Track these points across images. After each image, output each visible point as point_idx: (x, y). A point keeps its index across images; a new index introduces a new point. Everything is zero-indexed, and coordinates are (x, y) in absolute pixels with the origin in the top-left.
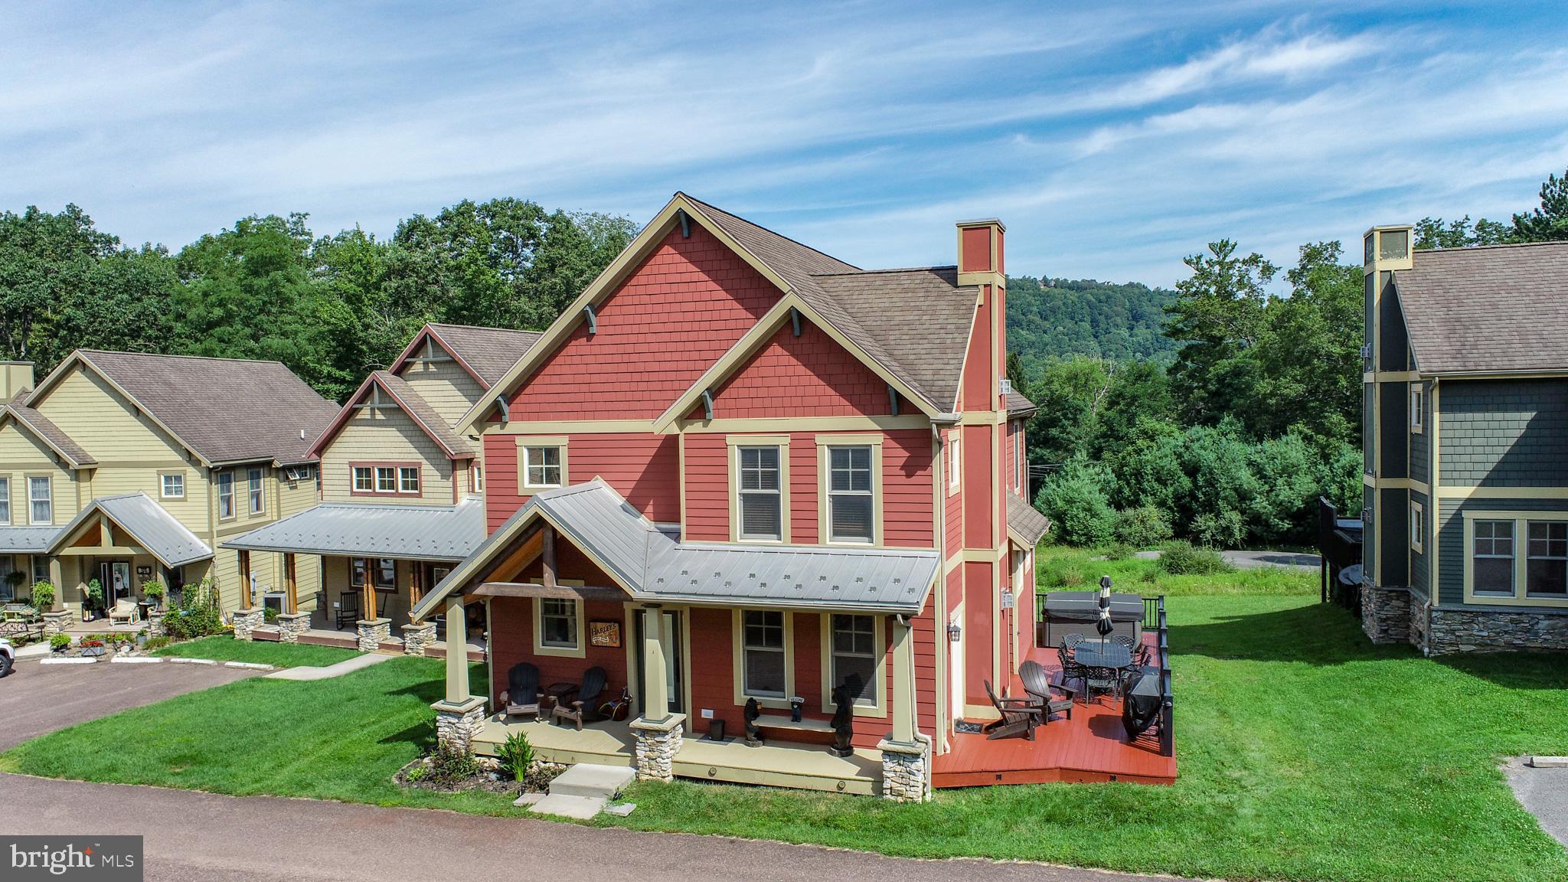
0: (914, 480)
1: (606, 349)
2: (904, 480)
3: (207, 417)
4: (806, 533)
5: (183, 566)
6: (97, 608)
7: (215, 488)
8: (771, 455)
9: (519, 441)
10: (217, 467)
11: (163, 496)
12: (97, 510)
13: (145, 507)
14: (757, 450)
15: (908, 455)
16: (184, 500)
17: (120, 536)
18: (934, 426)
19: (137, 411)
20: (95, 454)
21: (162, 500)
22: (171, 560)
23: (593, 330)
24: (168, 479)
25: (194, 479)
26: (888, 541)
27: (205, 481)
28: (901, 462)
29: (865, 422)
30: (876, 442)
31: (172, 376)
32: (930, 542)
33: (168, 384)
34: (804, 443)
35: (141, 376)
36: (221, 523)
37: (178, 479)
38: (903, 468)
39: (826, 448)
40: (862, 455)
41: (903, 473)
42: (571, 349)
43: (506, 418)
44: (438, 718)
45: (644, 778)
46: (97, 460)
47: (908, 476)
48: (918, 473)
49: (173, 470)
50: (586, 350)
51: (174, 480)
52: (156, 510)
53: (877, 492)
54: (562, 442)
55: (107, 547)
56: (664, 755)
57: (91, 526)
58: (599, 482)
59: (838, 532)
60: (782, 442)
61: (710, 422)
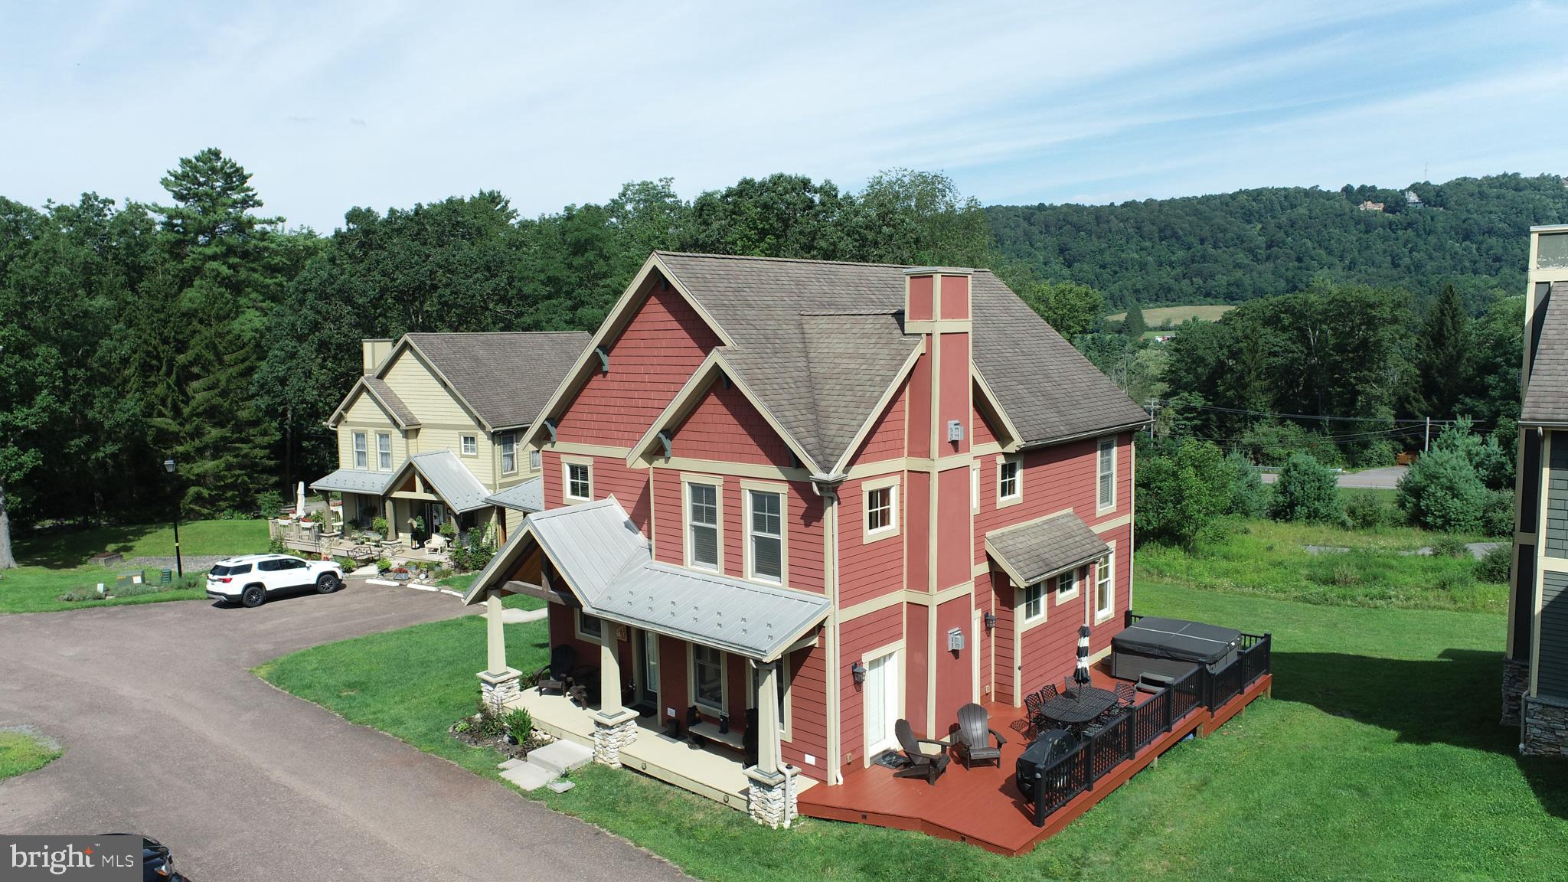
0: (810, 529)
1: (616, 385)
2: (802, 528)
3: (501, 387)
4: (734, 569)
5: (477, 510)
6: (421, 537)
7: (499, 448)
8: (711, 490)
9: (563, 458)
10: (499, 431)
11: (463, 453)
12: (411, 465)
13: (449, 462)
14: (702, 488)
15: (806, 506)
16: (476, 457)
17: (428, 487)
18: (814, 484)
19: (445, 385)
20: (420, 418)
21: (462, 456)
22: (459, 506)
23: (605, 369)
24: (466, 439)
25: (483, 440)
26: (792, 583)
27: (490, 442)
28: (801, 511)
29: (773, 471)
30: (783, 490)
31: (481, 352)
32: (821, 589)
33: (475, 359)
34: (732, 482)
35: (454, 353)
36: (504, 477)
37: (473, 439)
38: (803, 517)
39: (748, 492)
40: (774, 498)
41: (802, 522)
42: (593, 384)
43: (553, 439)
44: (482, 684)
45: (600, 761)
46: (421, 421)
47: (807, 525)
48: (814, 524)
49: (470, 433)
50: (603, 385)
51: (469, 440)
52: (458, 465)
53: (783, 537)
54: (588, 462)
55: (420, 494)
56: (611, 745)
57: (408, 476)
58: (612, 500)
59: (760, 569)
60: (718, 483)
61: (667, 460)
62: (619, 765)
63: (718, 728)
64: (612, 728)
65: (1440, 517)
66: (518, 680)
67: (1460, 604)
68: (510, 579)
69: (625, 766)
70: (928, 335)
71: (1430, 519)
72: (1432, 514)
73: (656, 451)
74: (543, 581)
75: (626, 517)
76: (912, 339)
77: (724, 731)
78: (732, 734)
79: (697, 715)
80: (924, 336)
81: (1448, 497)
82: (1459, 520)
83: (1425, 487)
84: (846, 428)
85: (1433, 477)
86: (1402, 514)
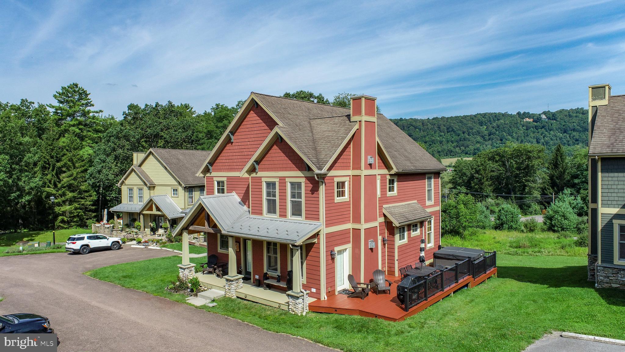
0: (314, 195)
1: (236, 147)
2: (311, 195)
3: (189, 170)
4: (283, 215)
5: (177, 218)
6: (154, 230)
7: (187, 194)
8: (274, 184)
9: (215, 179)
10: (187, 187)
11: (172, 196)
12: (151, 200)
13: (167, 199)
14: (270, 183)
15: (312, 186)
16: (178, 197)
17: (158, 209)
18: (315, 175)
19: (166, 168)
20: (156, 182)
21: (172, 197)
22: (170, 216)
23: (232, 141)
24: (174, 190)
25: (181, 190)
26: (307, 218)
27: (184, 191)
28: (310, 188)
29: (299, 174)
30: (303, 180)
31: (181, 157)
32: (318, 219)
33: (178, 159)
34: (282, 180)
35: (170, 157)
36: (188, 205)
37: (176, 190)
38: (311, 191)
39: (289, 183)
40: (299, 184)
41: (311, 193)
42: (227, 148)
43: (211, 171)
44: (179, 269)
45: (227, 296)
46: (156, 183)
47: (312, 194)
48: (315, 193)
49: (175, 187)
50: (231, 148)
51: (175, 190)
52: (170, 200)
53: (303, 200)
54: (225, 179)
55: (155, 212)
56: (232, 289)
57: (150, 204)
58: (234, 193)
59: (293, 214)
60: (277, 180)
61: (257, 173)
62: (235, 297)
63: (277, 281)
64: (233, 281)
65: (560, 227)
66: (194, 268)
67: (569, 254)
68: (192, 225)
69: (238, 297)
70: (359, 121)
71: (556, 228)
72: (557, 226)
73: (252, 170)
74: (206, 224)
75: (239, 200)
76: (353, 123)
77: (279, 281)
78: (281, 282)
79: (268, 276)
80: (358, 122)
81: (563, 219)
82: (567, 228)
83: (553, 216)
84: (328, 155)
85: (556, 212)
86: (545, 227)
